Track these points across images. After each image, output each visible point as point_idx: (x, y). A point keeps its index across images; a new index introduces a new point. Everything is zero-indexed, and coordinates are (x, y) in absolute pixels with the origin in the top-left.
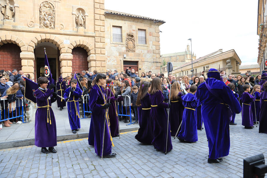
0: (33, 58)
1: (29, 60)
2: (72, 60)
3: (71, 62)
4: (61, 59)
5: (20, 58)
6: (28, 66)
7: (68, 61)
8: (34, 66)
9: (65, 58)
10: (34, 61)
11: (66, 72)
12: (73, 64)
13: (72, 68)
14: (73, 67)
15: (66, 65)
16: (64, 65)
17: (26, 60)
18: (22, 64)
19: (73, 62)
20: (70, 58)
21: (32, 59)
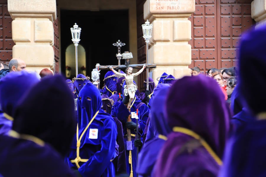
0: (53, 14)
1: (37, 21)
2: (192, 16)
3: (189, 23)
4: (151, 14)
5: (8, 14)
6: (36, 42)
7: (178, 22)
8: (53, 43)
9: (165, 10)
10: (55, 25)
11: (170, 61)
12: (193, 30)
13: (190, 46)
14: (193, 43)
15: (169, 37)
16: (163, 38)
17: (28, 22)
18: (15, 36)
19: (194, 25)
20: (186, 10)
21: (49, 18)
